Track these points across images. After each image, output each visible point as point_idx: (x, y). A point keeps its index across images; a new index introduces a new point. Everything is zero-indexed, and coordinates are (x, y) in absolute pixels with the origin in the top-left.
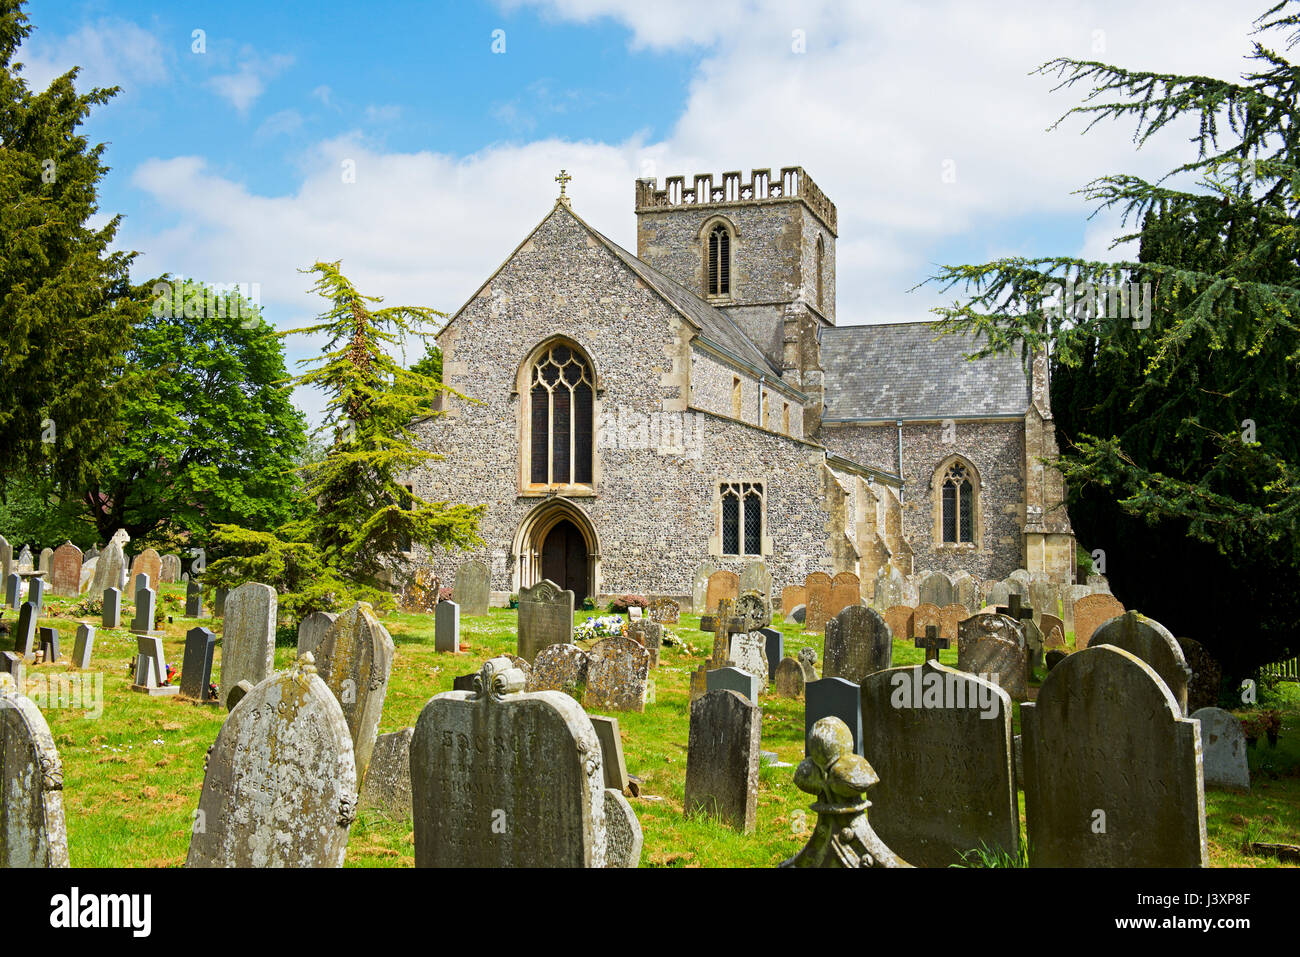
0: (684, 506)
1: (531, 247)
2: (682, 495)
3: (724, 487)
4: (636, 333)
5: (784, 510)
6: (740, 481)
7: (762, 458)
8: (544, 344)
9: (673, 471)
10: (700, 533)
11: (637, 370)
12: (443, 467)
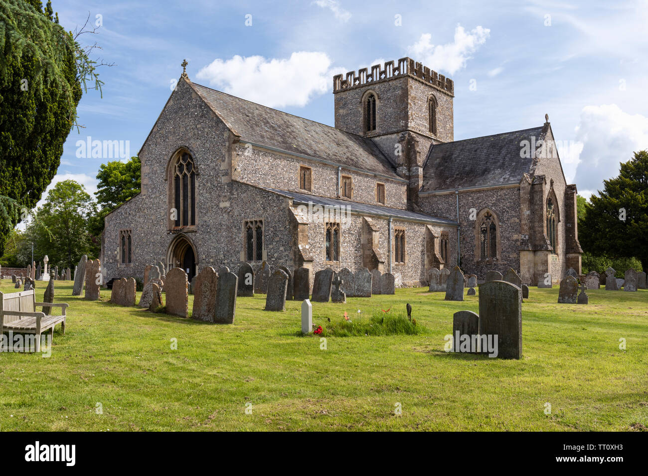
0: (230, 235)
1: (171, 102)
2: (229, 228)
3: (247, 223)
4: (211, 142)
5: (272, 234)
6: (253, 219)
7: (262, 206)
8: (176, 153)
9: (225, 216)
10: (237, 249)
11: (211, 162)
12: (141, 220)
